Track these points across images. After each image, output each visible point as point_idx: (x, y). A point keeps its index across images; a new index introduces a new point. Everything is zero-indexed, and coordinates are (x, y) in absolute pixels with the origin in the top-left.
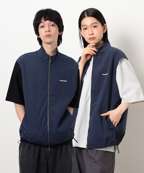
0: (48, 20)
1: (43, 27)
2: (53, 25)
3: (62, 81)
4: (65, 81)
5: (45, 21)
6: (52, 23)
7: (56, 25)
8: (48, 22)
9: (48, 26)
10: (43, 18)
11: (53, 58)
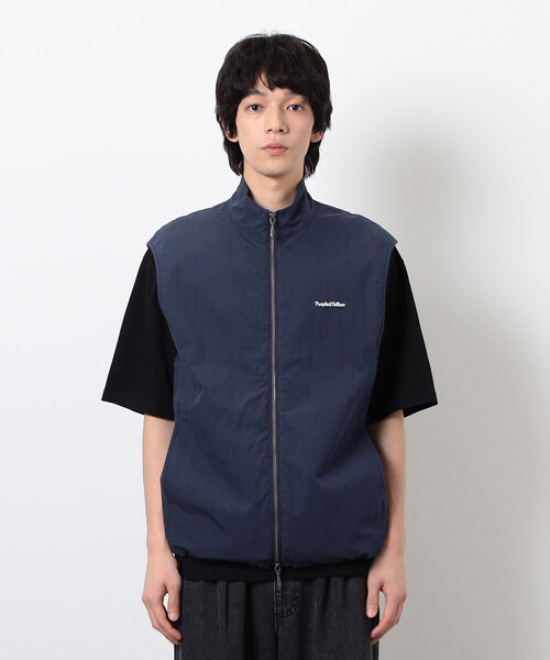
0: (281, 85)
1: (255, 107)
2: (295, 108)
3: (326, 304)
4: (338, 304)
5: (272, 89)
6: (297, 99)
7: (308, 108)
8: (280, 93)
9: (281, 108)
10: (263, 77)
11: (284, 221)
